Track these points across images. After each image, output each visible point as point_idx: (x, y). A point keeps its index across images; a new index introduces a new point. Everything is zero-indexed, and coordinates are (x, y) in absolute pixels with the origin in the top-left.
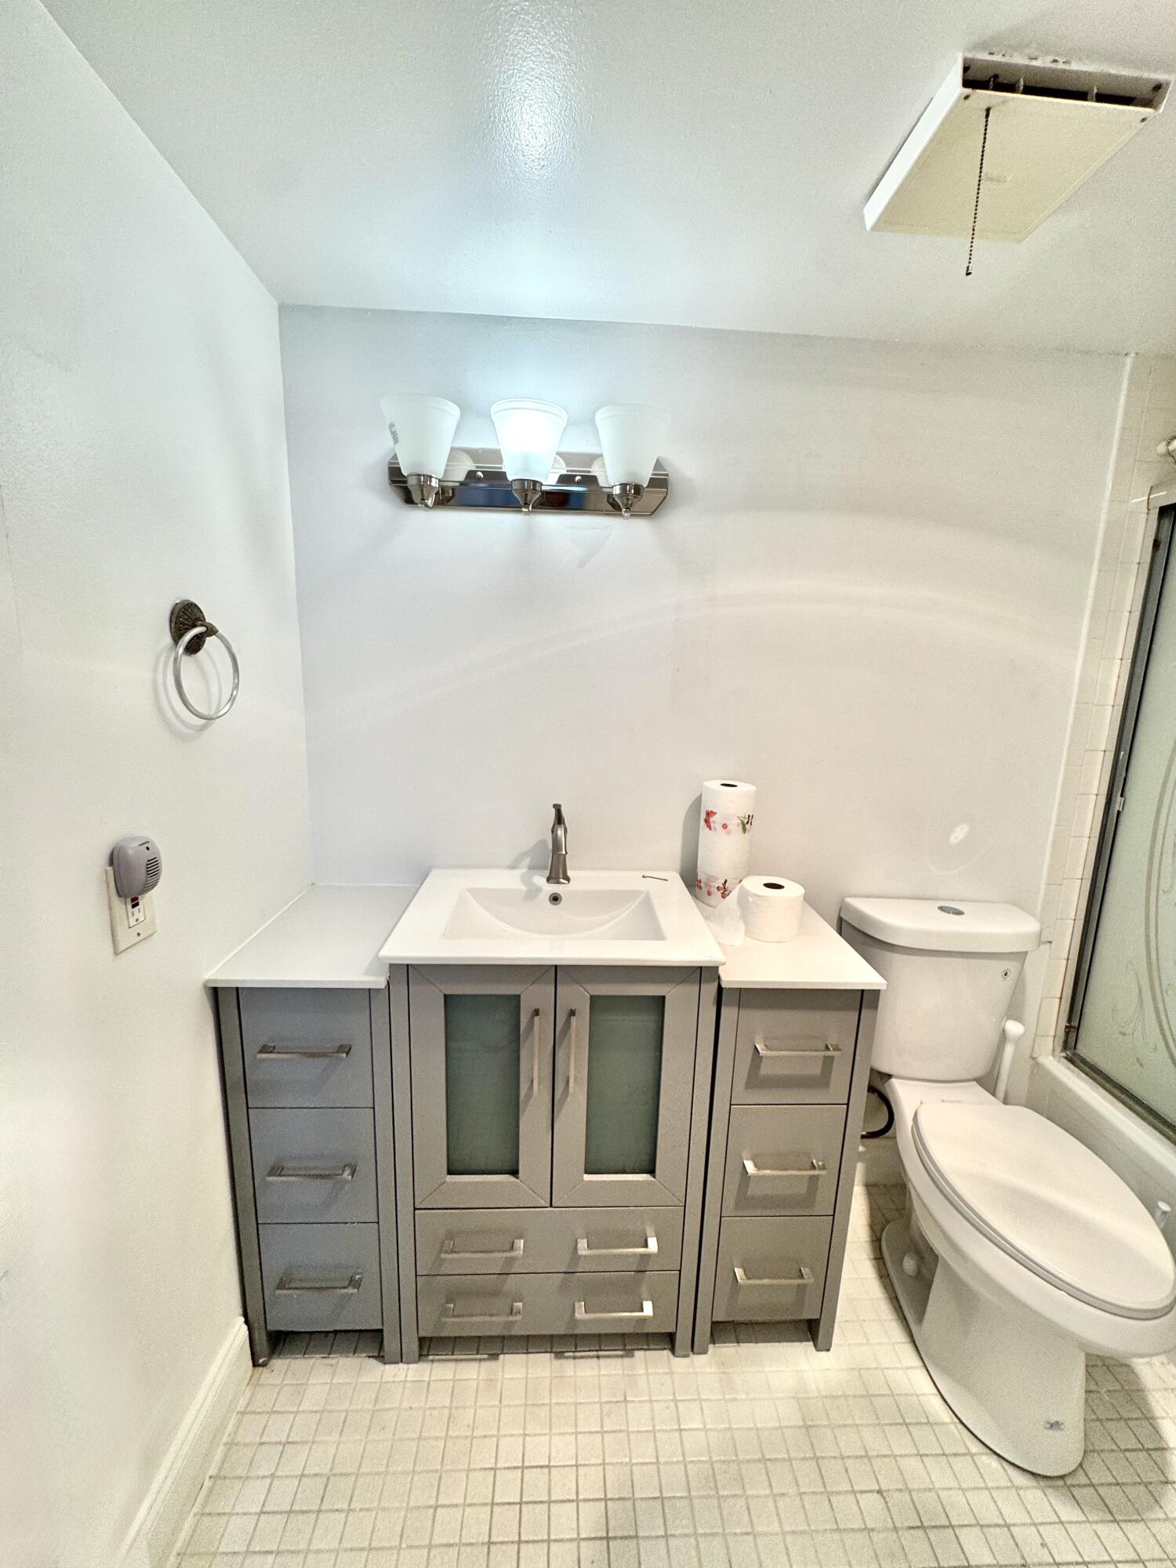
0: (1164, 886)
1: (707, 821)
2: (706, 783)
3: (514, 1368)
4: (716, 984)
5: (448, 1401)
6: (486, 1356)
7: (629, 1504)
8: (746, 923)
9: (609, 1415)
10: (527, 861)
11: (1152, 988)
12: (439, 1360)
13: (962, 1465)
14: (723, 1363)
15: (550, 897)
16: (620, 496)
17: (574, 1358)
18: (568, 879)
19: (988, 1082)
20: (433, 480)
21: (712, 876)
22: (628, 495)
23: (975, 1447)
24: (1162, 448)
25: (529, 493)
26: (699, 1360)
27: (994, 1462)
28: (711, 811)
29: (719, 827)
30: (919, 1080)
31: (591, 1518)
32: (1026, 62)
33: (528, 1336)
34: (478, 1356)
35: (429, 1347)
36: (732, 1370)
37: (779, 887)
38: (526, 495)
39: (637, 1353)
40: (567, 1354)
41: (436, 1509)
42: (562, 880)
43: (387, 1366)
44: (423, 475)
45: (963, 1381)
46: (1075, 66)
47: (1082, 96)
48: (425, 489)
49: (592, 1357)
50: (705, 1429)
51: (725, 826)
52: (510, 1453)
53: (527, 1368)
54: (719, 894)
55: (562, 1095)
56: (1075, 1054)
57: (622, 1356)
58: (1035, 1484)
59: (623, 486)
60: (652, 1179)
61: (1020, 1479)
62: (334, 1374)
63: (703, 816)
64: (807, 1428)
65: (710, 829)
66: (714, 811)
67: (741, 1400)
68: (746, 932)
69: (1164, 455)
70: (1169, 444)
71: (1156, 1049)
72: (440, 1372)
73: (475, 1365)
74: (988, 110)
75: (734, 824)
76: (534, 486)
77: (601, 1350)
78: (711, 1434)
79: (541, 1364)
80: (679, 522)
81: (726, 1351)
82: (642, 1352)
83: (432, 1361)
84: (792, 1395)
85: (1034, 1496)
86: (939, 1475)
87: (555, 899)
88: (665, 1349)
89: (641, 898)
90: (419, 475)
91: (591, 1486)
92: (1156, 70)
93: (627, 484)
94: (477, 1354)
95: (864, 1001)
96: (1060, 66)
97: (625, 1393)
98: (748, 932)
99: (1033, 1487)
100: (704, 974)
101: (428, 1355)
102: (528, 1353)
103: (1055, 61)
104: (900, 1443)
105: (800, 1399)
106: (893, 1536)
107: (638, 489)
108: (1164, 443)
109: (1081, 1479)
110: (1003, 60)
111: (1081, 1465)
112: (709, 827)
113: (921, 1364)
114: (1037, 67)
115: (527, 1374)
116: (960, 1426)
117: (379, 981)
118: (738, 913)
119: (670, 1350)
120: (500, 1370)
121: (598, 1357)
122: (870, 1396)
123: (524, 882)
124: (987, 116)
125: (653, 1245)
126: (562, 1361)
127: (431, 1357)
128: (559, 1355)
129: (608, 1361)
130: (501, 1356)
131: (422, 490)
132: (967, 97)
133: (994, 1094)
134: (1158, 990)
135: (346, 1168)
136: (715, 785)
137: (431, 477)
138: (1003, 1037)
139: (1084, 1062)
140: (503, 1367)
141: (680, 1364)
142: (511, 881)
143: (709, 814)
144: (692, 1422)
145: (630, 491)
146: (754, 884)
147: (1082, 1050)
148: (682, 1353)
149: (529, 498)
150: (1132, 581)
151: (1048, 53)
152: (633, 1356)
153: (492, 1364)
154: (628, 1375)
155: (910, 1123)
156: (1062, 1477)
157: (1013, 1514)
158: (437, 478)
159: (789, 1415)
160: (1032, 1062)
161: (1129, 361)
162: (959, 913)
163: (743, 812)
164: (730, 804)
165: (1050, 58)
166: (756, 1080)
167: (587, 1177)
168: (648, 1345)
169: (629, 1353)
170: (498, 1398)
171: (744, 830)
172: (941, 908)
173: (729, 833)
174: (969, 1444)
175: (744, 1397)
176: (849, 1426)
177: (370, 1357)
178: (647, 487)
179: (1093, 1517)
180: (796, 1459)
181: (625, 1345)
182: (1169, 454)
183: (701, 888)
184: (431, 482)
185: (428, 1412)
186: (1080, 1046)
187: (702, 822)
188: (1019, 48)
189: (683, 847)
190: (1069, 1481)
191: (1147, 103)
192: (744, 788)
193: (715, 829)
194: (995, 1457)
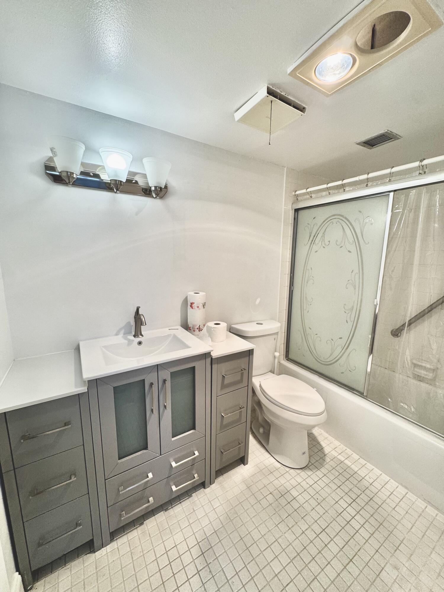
0: (305, 308)
1: (191, 306)
2: (188, 293)
3: (151, 524)
4: (210, 358)
5: (129, 548)
6: (139, 525)
7: (206, 540)
8: (211, 338)
9: (190, 518)
10: (122, 332)
11: (305, 335)
12: (118, 538)
13: (287, 475)
14: (220, 483)
15: (138, 343)
16: (154, 191)
17: (172, 508)
18: (142, 335)
19: (272, 372)
20: (74, 174)
21: (195, 325)
22: (157, 191)
23: (288, 469)
24: (294, 193)
25: (119, 186)
26: (213, 486)
27: (292, 471)
28: (193, 303)
29: (196, 307)
30: (258, 375)
31: (195, 552)
32: (280, 92)
33: (161, 505)
34: (136, 527)
35: (114, 535)
36: (223, 484)
37: (219, 324)
38: (117, 186)
39: (193, 495)
40: (169, 508)
41: (138, 587)
42: (140, 336)
43: (96, 553)
44: (70, 172)
45: (281, 453)
46: (289, 97)
47: (290, 104)
48: (70, 178)
49: (178, 504)
50: (221, 505)
51: (198, 307)
52: (160, 550)
53: (156, 520)
54: (198, 330)
55: (162, 412)
56: (288, 358)
57: (188, 498)
58: (302, 471)
59: (156, 187)
60: (194, 431)
61: (298, 471)
62: (71, 570)
63: (189, 304)
64: (248, 487)
65: (193, 309)
66: (194, 302)
67: (229, 490)
68: (212, 341)
69: (294, 195)
70: (295, 192)
71: (307, 351)
72: (122, 541)
73: (135, 530)
74: (272, 101)
75: (201, 306)
76: (121, 183)
77: (180, 500)
78: (223, 505)
79: (161, 517)
80: (171, 201)
81: (220, 479)
82: (194, 494)
83: (116, 540)
84: (242, 481)
85: (303, 474)
86: (282, 481)
87: (140, 343)
88: (201, 489)
89: (172, 336)
90: (67, 172)
91: (192, 542)
92: (304, 104)
93: (157, 187)
94: (135, 527)
95: (250, 353)
96: (286, 96)
97: (193, 508)
98: (212, 340)
99: (302, 472)
100: (206, 355)
101: (113, 539)
102: (154, 515)
103: (285, 94)
104: (271, 478)
105: (244, 481)
106: (277, 502)
107: (161, 188)
108: (294, 192)
109: (310, 464)
110: (275, 89)
111: (309, 461)
112: (192, 308)
113: (270, 456)
114: (282, 95)
115: (157, 522)
116: (284, 466)
117: (84, 389)
118: (208, 335)
119: (203, 488)
120: (146, 526)
121: (180, 503)
122: (261, 470)
123: (125, 339)
124: (271, 103)
125: (197, 453)
126: (168, 511)
127: (115, 539)
128: (166, 510)
129: (184, 502)
130: (145, 522)
131: (69, 179)
132: (268, 96)
133: (274, 373)
134: (306, 335)
135: (72, 476)
136: (192, 293)
137: (73, 173)
138: (275, 357)
139: (291, 360)
140: (147, 526)
141: (207, 490)
142: (120, 339)
143: (192, 304)
144: (216, 504)
145: (158, 189)
146: (211, 324)
147: (290, 356)
148: (207, 487)
149: (118, 187)
150: (290, 228)
151: (285, 92)
152: (192, 496)
153: (142, 527)
154: (192, 503)
155: (259, 388)
156: (307, 466)
157: (299, 480)
158: (76, 174)
159: (243, 487)
160: (279, 363)
161: (285, 169)
162: (262, 324)
163: (203, 302)
164: (198, 299)
165: (284, 93)
166: (224, 386)
167: (173, 439)
168: (196, 490)
169: (190, 496)
170: (149, 536)
171: (204, 307)
172: (257, 324)
173: (200, 309)
174: (286, 469)
175: (229, 489)
176: (259, 481)
177: (86, 554)
178: (164, 188)
179: (314, 471)
180: (248, 498)
181: (188, 494)
182: (295, 195)
183: (190, 330)
184: (73, 175)
185: (122, 558)
186: (289, 356)
187: (189, 307)
188: (279, 88)
189: (181, 316)
190: (308, 466)
191: (301, 111)
192: (202, 294)
193: (195, 308)
194: (293, 469)
